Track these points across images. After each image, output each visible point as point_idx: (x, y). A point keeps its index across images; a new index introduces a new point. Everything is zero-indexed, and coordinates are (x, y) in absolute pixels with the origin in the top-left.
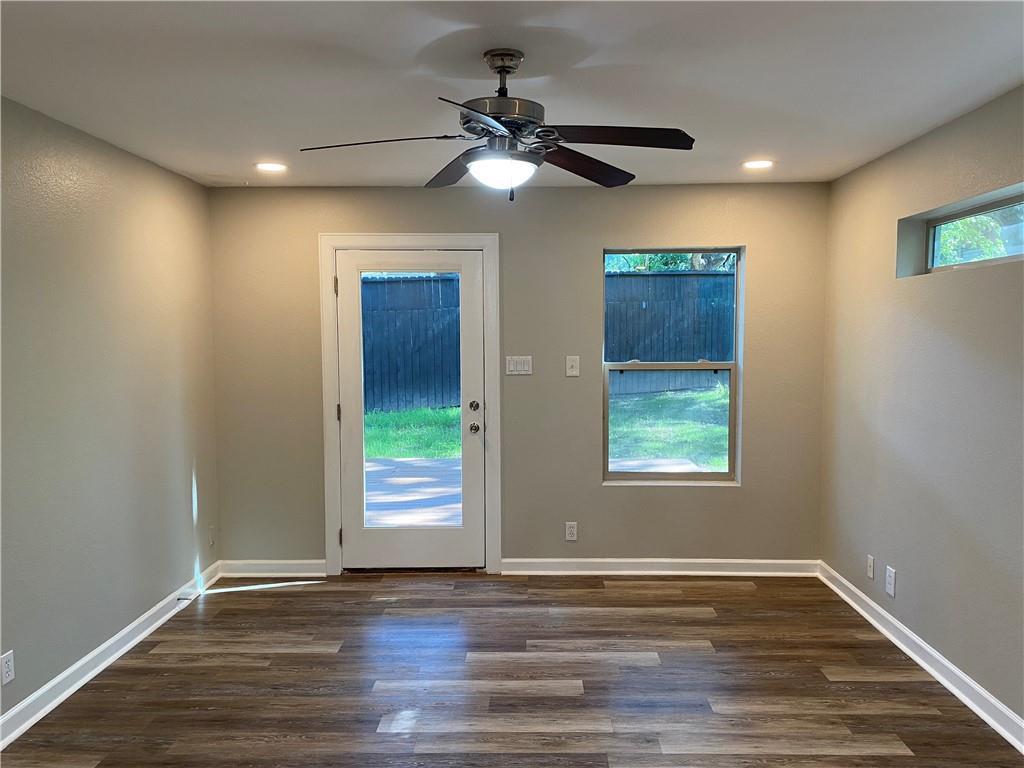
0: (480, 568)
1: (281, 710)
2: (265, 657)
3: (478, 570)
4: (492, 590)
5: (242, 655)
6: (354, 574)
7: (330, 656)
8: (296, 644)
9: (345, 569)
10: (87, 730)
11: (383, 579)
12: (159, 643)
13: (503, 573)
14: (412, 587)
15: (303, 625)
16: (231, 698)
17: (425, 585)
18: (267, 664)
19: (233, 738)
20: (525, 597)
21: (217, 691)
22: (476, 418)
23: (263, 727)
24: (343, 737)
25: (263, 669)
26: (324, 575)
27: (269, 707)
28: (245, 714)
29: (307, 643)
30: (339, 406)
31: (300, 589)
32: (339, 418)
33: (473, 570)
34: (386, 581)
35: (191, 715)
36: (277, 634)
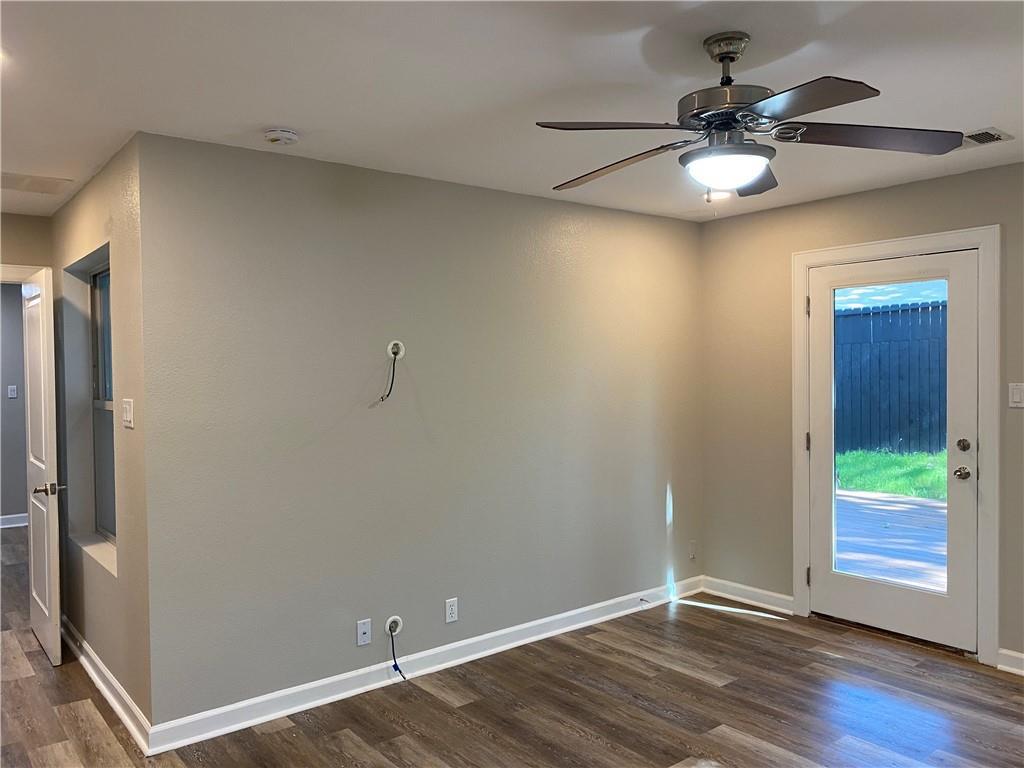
0: (970, 652)
1: (620, 716)
2: (658, 669)
3: (966, 654)
4: (964, 682)
5: (644, 661)
6: (822, 620)
7: (711, 687)
8: (695, 666)
9: (813, 612)
10: (489, 677)
11: (847, 634)
12: (600, 630)
13: (1000, 667)
14: (868, 650)
15: (721, 652)
16: (596, 691)
17: (887, 652)
18: (652, 674)
19: (562, 722)
20: (1000, 703)
21: (594, 683)
22: (967, 461)
23: (590, 723)
24: (637, 759)
25: (646, 678)
26: (791, 613)
27: (613, 710)
28: (590, 707)
29: (704, 669)
30: (808, 434)
31: (755, 620)
32: (808, 448)
33: (960, 652)
34: (848, 637)
35: (556, 693)
36: (691, 653)
